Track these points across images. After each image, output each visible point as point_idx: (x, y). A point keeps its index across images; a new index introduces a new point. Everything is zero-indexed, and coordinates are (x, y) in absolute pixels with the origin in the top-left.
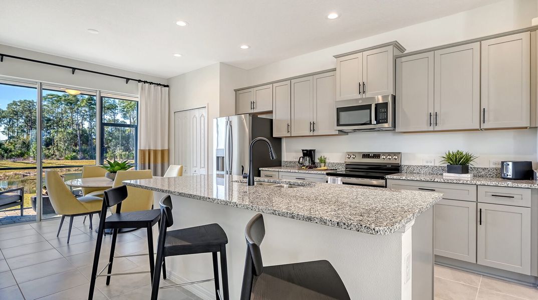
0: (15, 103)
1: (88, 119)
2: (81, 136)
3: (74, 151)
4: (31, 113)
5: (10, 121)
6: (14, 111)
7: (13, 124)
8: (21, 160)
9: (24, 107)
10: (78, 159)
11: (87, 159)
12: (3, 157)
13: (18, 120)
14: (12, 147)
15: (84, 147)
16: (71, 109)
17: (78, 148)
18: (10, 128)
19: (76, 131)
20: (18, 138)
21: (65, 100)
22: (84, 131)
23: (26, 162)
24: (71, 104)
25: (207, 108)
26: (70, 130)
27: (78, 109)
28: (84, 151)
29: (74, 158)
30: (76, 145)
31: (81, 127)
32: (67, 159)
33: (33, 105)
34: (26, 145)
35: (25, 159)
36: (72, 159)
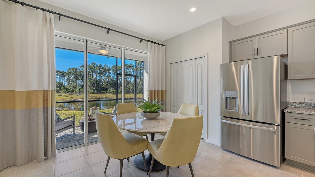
0: (70, 69)
1: (99, 76)
2: (96, 83)
3: (94, 90)
4: (76, 73)
5: (68, 77)
6: (70, 72)
7: (69, 78)
8: (72, 93)
9: (74, 71)
10: (95, 93)
11: (99, 93)
12: (66, 92)
13: (71, 76)
14: (69, 88)
15: (98, 88)
16: (92, 71)
17: (95, 88)
18: (68, 80)
19: (94, 81)
20: (71, 84)
21: (90, 67)
22: (97, 81)
23: (75, 94)
24: (92, 69)
25: (206, 57)
26: (92, 80)
27: (95, 71)
28: (97, 90)
29: (93, 93)
30: (94, 87)
31: (96, 79)
32: (90, 93)
33: (77, 70)
34: (75, 87)
35: (74, 93)
36: (92, 93)
